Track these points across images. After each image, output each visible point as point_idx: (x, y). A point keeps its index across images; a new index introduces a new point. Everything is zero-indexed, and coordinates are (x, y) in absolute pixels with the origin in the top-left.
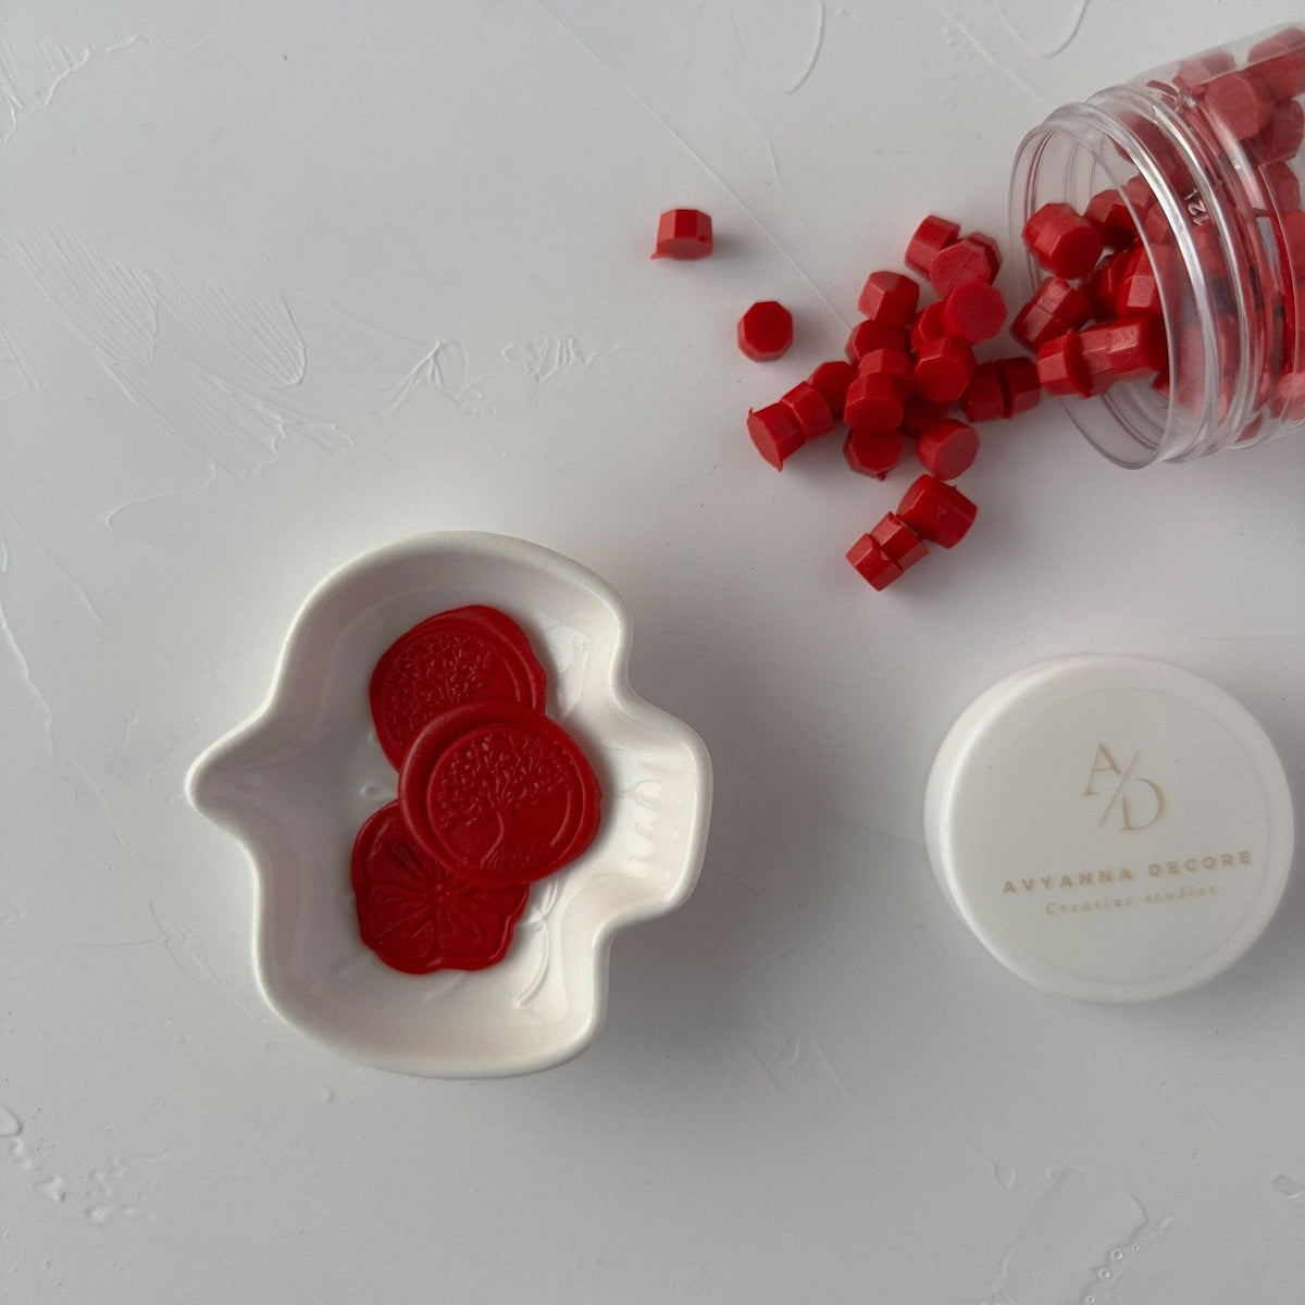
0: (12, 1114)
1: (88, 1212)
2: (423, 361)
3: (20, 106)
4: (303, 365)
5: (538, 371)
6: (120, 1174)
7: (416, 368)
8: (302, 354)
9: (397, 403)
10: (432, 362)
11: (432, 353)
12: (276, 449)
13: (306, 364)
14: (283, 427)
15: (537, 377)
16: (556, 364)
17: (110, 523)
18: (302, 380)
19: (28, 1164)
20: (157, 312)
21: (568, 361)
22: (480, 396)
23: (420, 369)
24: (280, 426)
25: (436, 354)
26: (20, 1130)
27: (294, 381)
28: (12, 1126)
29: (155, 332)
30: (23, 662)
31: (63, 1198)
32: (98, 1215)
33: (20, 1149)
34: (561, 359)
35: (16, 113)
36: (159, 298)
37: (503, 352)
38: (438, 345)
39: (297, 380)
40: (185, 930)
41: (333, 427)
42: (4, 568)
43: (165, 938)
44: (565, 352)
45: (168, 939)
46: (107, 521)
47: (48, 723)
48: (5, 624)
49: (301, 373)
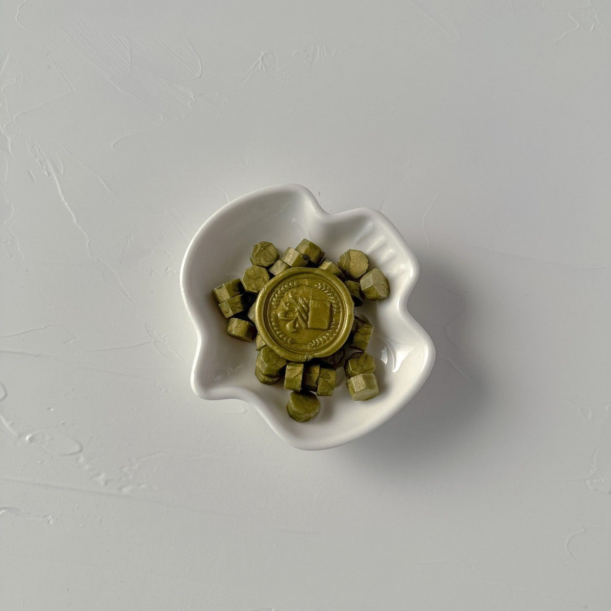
0: (77, 442)
1: (120, 489)
2: (257, 62)
4: (201, 69)
5: (310, 61)
6: (136, 467)
7: (254, 65)
8: (200, 64)
9: (246, 81)
10: (261, 62)
11: (261, 58)
12: (191, 105)
13: (202, 68)
14: (194, 97)
15: (310, 64)
16: (319, 57)
17: (113, 146)
18: (201, 76)
19: (87, 467)
20: (131, 53)
21: (324, 55)
22: (284, 74)
24: (192, 97)
26: (81, 450)
27: (197, 77)
28: (77, 448)
29: (130, 62)
30: (73, 214)
31: (106, 483)
32: (125, 490)
33: (82, 460)
34: (320, 55)
36: (131, 47)
37: (293, 55)
38: (263, 54)
39: (199, 76)
40: (163, 336)
42: (62, 172)
43: (154, 341)
44: (322, 53)
45: (156, 341)
46: (112, 146)
47: (87, 243)
48: (63, 199)
49: (200, 72)
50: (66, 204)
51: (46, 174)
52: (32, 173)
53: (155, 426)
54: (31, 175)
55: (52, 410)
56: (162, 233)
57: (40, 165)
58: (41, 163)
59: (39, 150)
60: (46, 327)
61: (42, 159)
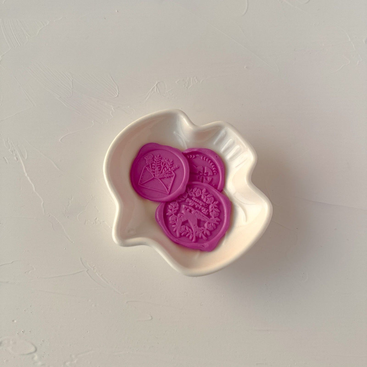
0: (33, 344)
2: (153, 87)
3: (29, 36)
4: (118, 92)
5: (187, 86)
6: (75, 362)
8: (117, 89)
9: (147, 99)
10: (156, 87)
11: (156, 84)
12: (112, 114)
14: (114, 109)
15: (187, 87)
16: (192, 83)
18: (118, 96)
19: (40, 363)
20: (72, 83)
21: (195, 82)
22: (171, 94)
23: (153, 89)
24: (113, 109)
25: (157, 85)
26: (36, 350)
27: (115, 96)
28: (33, 349)
29: (72, 88)
30: (33, 186)
33: (36, 358)
34: (193, 82)
35: (28, 37)
36: (73, 79)
38: (157, 82)
39: (117, 96)
40: (94, 266)
41: (129, 107)
42: (26, 158)
43: (87, 270)
44: (194, 80)
45: (88, 270)
46: (60, 140)
47: (42, 203)
48: (26, 175)
49: (118, 94)
50: (28, 178)
51: (16, 159)
52: (6, 159)
53: (88, 332)
54: (5, 160)
55: (15, 321)
56: (93, 195)
57: (12, 153)
58: (12, 152)
59: (11, 143)
60: (12, 262)
61: (13, 149)
